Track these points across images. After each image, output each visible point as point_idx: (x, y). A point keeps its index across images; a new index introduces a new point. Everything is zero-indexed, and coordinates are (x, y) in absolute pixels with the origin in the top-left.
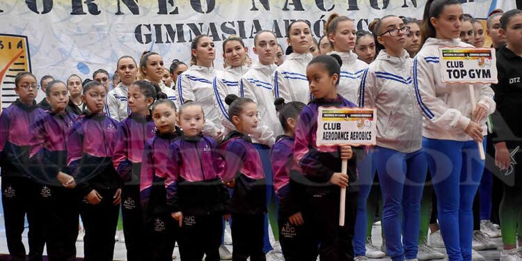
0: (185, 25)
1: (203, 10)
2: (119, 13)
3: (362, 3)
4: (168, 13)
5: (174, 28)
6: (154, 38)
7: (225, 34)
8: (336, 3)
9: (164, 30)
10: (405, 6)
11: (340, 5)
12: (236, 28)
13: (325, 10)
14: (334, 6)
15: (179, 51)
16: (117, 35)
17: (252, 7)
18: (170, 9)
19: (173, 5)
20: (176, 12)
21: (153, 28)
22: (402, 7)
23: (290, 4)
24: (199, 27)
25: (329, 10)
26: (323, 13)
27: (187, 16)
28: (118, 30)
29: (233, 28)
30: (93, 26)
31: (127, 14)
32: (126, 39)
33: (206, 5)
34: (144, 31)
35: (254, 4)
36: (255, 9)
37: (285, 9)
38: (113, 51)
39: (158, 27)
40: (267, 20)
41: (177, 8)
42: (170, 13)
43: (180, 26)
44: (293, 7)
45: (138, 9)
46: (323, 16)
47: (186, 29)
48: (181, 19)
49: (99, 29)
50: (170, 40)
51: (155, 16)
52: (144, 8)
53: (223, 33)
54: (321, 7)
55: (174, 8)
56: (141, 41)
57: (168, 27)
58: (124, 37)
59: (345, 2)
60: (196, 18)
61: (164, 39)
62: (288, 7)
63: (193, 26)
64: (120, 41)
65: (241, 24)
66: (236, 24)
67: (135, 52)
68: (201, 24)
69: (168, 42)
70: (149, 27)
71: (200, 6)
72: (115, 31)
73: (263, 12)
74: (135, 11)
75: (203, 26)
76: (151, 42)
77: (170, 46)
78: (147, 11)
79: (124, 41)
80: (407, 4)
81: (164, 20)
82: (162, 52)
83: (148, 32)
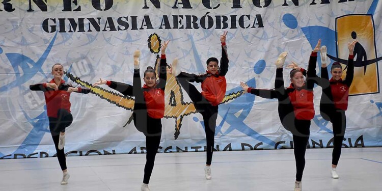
0: (86, 19)
1: (101, 8)
2: (30, 10)
3: (245, 2)
4: (72, 10)
5: (77, 21)
6: (58, 28)
7: (120, 26)
8: (221, 3)
9: (67, 23)
10: (285, 4)
11: (225, 4)
12: (130, 22)
13: (211, 8)
14: (219, 5)
15: (79, 38)
16: (27, 27)
17: (144, 6)
18: (74, 7)
19: (76, 5)
20: (79, 9)
21: (58, 21)
22: (283, 5)
23: (179, 3)
24: (97, 21)
25: (214, 8)
26: (209, 10)
27: (88, 12)
28: (29, 22)
29: (127, 22)
30: (8, 20)
31: (36, 11)
32: (34, 29)
33: (105, 4)
34: (51, 23)
35: (145, 3)
36: (146, 7)
37: (175, 7)
38: (23, 37)
39: (62, 21)
40: (157, 16)
41: (80, 7)
42: (74, 10)
43: (81, 20)
44: (182, 6)
45: (46, 7)
46: (208, 13)
47: (86, 22)
48: (83, 15)
49: (13, 22)
50: (72, 29)
51: (60, 13)
52: (51, 7)
53: (118, 25)
54: (208, 6)
55: (77, 7)
56: (47, 30)
57: (72, 21)
58: (32, 28)
59: (230, 1)
60: (95, 14)
61: (67, 29)
62: (178, 5)
63: (92, 20)
64: (30, 31)
65: (134, 19)
66: (130, 19)
67: (41, 38)
68: (99, 19)
69: (70, 31)
70: (54, 20)
71: (100, 5)
72: (26, 23)
73: (153, 10)
74: (44, 8)
75: (100, 20)
76: (56, 32)
77: (71, 35)
78: (53, 9)
79: (33, 31)
80: (287, 3)
81: (68, 15)
82: (65, 39)
83: (53, 24)
